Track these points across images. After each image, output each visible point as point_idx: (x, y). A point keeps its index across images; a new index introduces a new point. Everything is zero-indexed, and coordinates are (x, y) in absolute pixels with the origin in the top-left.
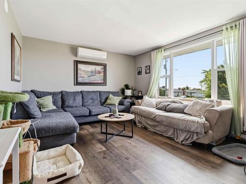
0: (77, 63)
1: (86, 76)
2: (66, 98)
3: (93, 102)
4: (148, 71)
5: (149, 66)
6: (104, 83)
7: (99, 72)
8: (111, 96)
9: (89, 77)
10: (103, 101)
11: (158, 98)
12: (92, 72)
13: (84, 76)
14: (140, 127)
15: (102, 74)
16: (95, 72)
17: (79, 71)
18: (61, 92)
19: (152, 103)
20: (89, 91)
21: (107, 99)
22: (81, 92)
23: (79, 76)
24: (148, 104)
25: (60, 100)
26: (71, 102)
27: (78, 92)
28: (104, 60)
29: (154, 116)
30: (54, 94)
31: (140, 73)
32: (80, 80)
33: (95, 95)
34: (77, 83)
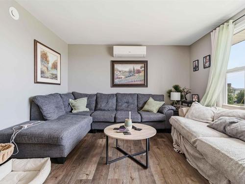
0: (113, 63)
1: (123, 77)
2: (99, 100)
3: (128, 107)
4: (207, 65)
5: (210, 56)
6: (145, 85)
7: (139, 72)
8: (151, 100)
9: (126, 77)
10: (140, 106)
11: (223, 106)
12: (130, 72)
13: (121, 77)
14: (176, 150)
15: (142, 74)
16: (134, 72)
17: (115, 72)
18: (97, 95)
19: (204, 114)
20: (124, 94)
21: (145, 103)
22: (116, 95)
23: (115, 77)
24: (197, 115)
25: (94, 102)
26: (103, 105)
27: (113, 94)
28: (144, 57)
29: (193, 140)
30: (89, 96)
31: (196, 68)
32: (117, 81)
33: (131, 98)
34: (114, 85)
